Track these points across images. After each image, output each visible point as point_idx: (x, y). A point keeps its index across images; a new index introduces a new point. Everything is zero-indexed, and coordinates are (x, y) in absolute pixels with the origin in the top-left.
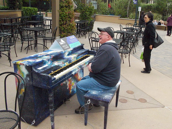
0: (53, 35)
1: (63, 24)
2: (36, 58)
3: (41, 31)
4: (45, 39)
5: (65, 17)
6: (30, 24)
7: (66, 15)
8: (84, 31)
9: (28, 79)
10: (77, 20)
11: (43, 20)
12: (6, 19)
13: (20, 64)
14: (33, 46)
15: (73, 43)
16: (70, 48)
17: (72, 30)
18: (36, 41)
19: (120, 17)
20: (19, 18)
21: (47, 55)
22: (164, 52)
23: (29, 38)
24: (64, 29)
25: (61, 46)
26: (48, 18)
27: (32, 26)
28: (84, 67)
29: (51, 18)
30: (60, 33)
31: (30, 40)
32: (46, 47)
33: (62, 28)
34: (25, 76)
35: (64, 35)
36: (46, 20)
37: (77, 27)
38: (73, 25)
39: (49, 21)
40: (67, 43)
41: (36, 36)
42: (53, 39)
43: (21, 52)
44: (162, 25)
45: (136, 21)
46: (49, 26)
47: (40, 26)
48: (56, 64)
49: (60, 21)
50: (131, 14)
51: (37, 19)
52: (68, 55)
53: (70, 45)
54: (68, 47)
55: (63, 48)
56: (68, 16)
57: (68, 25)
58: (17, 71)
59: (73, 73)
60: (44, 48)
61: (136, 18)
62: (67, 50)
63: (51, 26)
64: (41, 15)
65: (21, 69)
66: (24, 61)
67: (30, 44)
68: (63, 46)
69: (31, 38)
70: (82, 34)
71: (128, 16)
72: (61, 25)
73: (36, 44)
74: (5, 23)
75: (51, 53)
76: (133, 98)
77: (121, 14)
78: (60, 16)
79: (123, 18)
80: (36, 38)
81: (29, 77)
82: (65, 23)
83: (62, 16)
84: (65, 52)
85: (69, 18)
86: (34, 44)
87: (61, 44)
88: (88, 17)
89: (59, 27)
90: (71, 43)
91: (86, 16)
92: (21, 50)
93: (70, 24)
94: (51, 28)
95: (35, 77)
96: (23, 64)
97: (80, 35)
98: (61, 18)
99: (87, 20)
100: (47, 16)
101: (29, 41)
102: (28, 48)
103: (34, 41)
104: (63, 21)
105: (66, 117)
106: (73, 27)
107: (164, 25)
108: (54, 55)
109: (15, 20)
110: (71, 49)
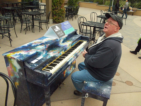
0: (47, 18)
1: (55, 9)
2: (30, 49)
3: (37, 15)
4: (40, 22)
5: (56, 3)
6: (29, 8)
7: (58, 2)
8: (71, 15)
9: (22, 74)
10: (66, 6)
11: (39, 5)
12: (8, 4)
13: (10, 58)
14: (30, 27)
15: (67, 29)
16: (64, 35)
17: (62, 14)
18: (33, 23)
19: (98, 4)
20: (19, 3)
21: (42, 44)
22: (136, 34)
23: (27, 21)
24: (56, 13)
25: (56, 33)
26: (42, 4)
27: (30, 10)
28: (79, 55)
29: (45, 4)
30: (53, 16)
31: (28, 22)
32: (41, 28)
33: (54, 12)
34: (18, 71)
35: (56, 18)
36: (41, 5)
37: (66, 12)
38: (63, 10)
39: (44, 6)
40: (62, 30)
41: (33, 19)
42: (47, 21)
43: (21, 32)
44: (130, 11)
45: (110, 7)
46: (43, 10)
47: (36, 10)
48: (52, 54)
49: (52, 6)
50: (107, 2)
51: (34, 4)
52: (63, 42)
53: (65, 31)
54: (63, 34)
55: (58, 36)
56: (59, 2)
57: (59, 10)
58: (9, 64)
59: (70, 63)
60: (40, 29)
61: (110, 5)
62: (62, 37)
63: (45, 11)
64: (37, 1)
65: (13, 63)
66: (16, 54)
67: (28, 26)
68: (59, 33)
69: (29, 21)
70: (70, 17)
71: (103, 3)
72: (53, 10)
73: (33, 26)
74: (7, 7)
75: (46, 41)
76: (120, 80)
77: (99, 2)
78: (52, 2)
79: (99, 4)
80: (33, 21)
81: (22, 72)
82: (56, 8)
83: (54, 2)
84: (60, 40)
85: (60, 4)
86: (32, 26)
87: (56, 31)
88: (74, 3)
89: (52, 12)
90: (66, 29)
91: (73, 2)
92: (21, 31)
93: (60, 9)
94: (45, 12)
95: (28, 73)
96: (14, 59)
97: (69, 18)
98: (53, 4)
99: (73, 6)
100: (42, 2)
101: (26, 23)
102: (26, 29)
103: (31, 23)
104: (55, 6)
105: (62, 103)
106: (63, 11)
107: (132, 11)
108: (49, 45)
109: (16, 5)
110: (66, 36)
